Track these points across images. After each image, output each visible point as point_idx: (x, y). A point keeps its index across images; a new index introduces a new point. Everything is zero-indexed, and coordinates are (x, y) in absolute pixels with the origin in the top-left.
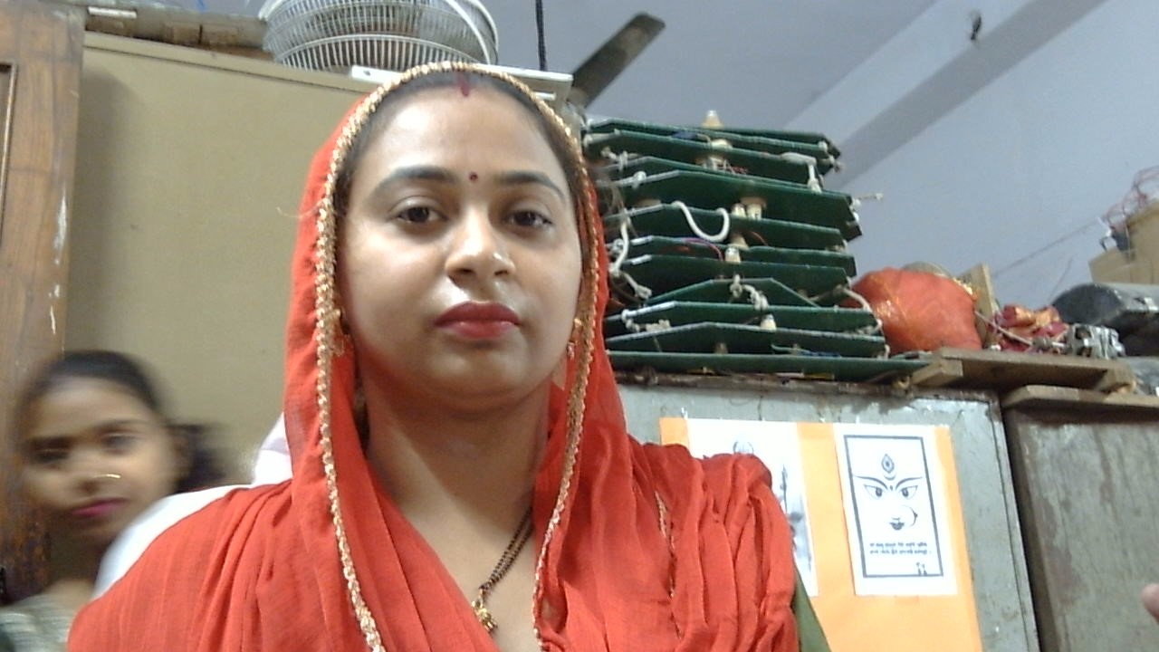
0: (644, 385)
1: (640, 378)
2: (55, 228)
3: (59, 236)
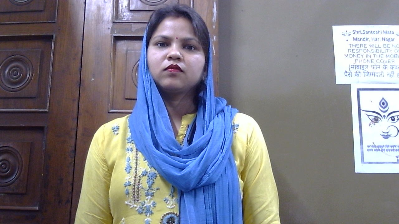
2: (213, 14)
3: (214, 17)
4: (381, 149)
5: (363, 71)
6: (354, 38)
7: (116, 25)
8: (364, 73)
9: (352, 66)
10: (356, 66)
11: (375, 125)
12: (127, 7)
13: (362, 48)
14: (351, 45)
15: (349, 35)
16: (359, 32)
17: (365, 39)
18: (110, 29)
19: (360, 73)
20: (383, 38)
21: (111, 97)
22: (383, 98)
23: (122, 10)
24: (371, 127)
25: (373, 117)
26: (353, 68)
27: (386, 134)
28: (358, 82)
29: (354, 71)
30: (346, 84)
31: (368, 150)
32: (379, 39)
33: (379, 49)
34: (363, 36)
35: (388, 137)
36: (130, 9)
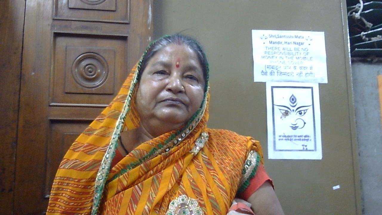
0: (371, 62)
1: (369, 59)
2: (148, 16)
3: (149, 19)
4: (291, 139)
5: (277, 71)
6: (270, 42)
7: (56, 22)
8: (277, 72)
9: (268, 66)
10: (271, 67)
11: (285, 117)
12: (66, 5)
13: (276, 51)
14: (268, 48)
15: (266, 39)
16: (274, 36)
17: (279, 43)
18: (50, 26)
19: (274, 72)
20: (294, 42)
21: (51, 90)
22: (293, 95)
23: (61, 7)
24: (282, 119)
25: (284, 111)
26: (268, 68)
27: (294, 126)
28: (272, 81)
29: (269, 71)
30: (262, 82)
31: (279, 140)
32: (291, 43)
33: (291, 52)
34: (277, 40)
35: (296, 128)
36: (70, 7)
